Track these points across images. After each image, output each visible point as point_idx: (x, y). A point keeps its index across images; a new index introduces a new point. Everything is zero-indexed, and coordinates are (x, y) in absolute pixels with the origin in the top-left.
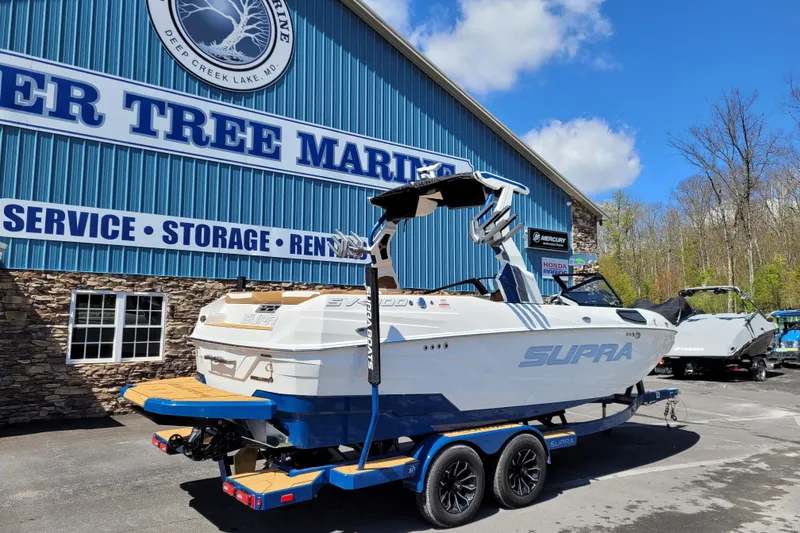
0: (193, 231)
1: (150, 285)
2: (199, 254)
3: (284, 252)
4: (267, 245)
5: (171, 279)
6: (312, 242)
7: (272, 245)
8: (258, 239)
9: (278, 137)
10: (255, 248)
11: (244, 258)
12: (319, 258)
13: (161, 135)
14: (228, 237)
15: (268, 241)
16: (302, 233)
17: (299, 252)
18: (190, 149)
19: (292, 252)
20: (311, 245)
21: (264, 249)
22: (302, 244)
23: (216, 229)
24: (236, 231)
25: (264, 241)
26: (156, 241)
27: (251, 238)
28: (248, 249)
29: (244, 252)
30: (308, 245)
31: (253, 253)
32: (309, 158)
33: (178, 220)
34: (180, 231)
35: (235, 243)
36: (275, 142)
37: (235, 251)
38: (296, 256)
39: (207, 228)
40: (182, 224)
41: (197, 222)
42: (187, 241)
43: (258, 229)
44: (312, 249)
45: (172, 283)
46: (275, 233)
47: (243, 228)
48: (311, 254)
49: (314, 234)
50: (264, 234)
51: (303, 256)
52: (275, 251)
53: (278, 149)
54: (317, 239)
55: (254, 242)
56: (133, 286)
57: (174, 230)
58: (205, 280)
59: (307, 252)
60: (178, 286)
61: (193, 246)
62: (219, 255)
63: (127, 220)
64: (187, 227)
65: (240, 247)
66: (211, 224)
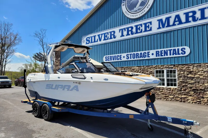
0: (132, 55)
1: (124, 69)
2: (133, 60)
3: (154, 57)
4: (149, 56)
5: (128, 67)
6: (163, 52)
7: (150, 55)
8: (147, 54)
9: (151, 24)
10: (146, 57)
11: (143, 60)
12: (166, 56)
13: (125, 35)
14: (139, 55)
15: (149, 54)
16: (159, 50)
17: (159, 56)
18: (131, 36)
19: (157, 56)
20: (163, 53)
21: (148, 57)
22: (160, 53)
23: (137, 54)
24: (141, 53)
25: (148, 54)
26: (125, 59)
27: (145, 54)
28: (144, 57)
29: (143, 58)
30: (161, 53)
31: (146, 58)
32: (161, 26)
33: (129, 53)
34: (129, 56)
35: (141, 57)
36: (150, 26)
37: (141, 58)
38: (158, 57)
39: (135, 54)
40: (130, 54)
41: (132, 53)
42: (131, 58)
43: (146, 52)
44: (163, 54)
45: (128, 68)
46: (151, 52)
47: (143, 52)
48: (163, 56)
49: (163, 49)
50: (148, 52)
51: (160, 57)
52: (152, 57)
53: (151, 28)
54: (165, 51)
55: (146, 55)
56: (121, 69)
57: (128, 56)
58: (134, 67)
59: (161, 55)
60: (129, 69)
61: (132, 59)
62: (138, 60)
63: (121, 55)
64: (131, 55)
65: (142, 57)
66: (135, 53)
